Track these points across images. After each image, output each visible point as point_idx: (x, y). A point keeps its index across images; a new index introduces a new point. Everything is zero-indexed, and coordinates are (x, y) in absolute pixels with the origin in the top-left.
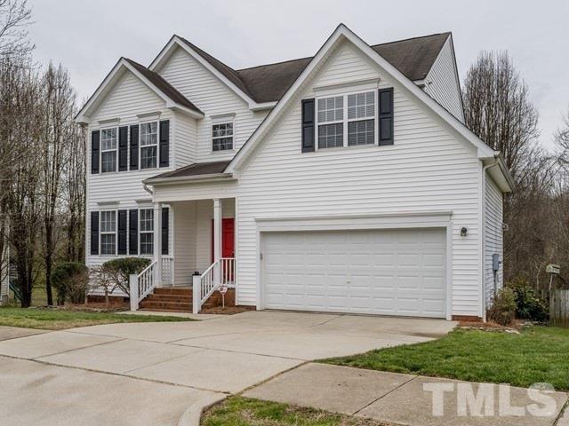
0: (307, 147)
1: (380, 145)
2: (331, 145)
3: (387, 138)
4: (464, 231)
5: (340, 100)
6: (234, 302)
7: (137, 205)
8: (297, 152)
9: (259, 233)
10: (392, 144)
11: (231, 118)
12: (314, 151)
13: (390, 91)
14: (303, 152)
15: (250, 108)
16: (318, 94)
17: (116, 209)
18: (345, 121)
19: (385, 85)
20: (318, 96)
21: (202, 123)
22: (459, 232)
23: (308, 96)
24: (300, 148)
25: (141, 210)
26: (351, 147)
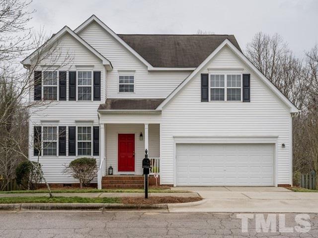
0: (204, 98)
1: (243, 102)
2: (217, 99)
3: (247, 99)
4: (283, 145)
5: (223, 76)
6: (159, 183)
7: (75, 123)
8: (198, 101)
9: (175, 144)
10: (250, 102)
11: (133, 73)
12: (208, 101)
13: (249, 76)
14: (202, 101)
15: (149, 69)
16: (210, 71)
17: (58, 125)
18: (226, 88)
19: (246, 72)
20: (211, 73)
21: (111, 74)
22: (281, 146)
23: (205, 72)
24: (200, 99)
25: (78, 127)
26: (228, 101)
